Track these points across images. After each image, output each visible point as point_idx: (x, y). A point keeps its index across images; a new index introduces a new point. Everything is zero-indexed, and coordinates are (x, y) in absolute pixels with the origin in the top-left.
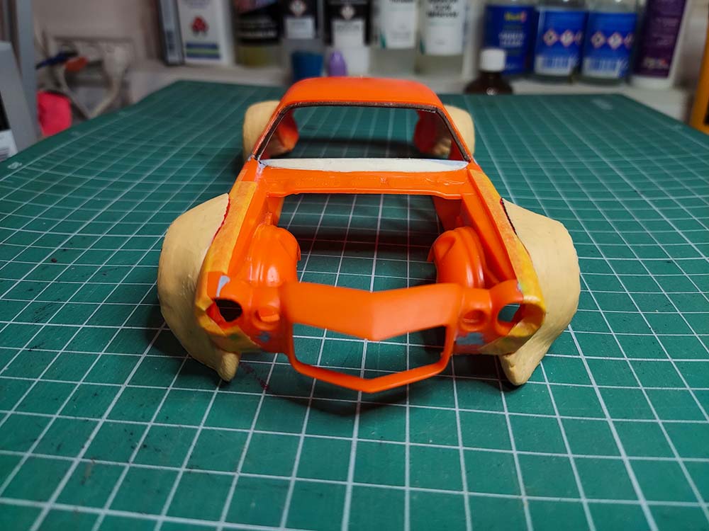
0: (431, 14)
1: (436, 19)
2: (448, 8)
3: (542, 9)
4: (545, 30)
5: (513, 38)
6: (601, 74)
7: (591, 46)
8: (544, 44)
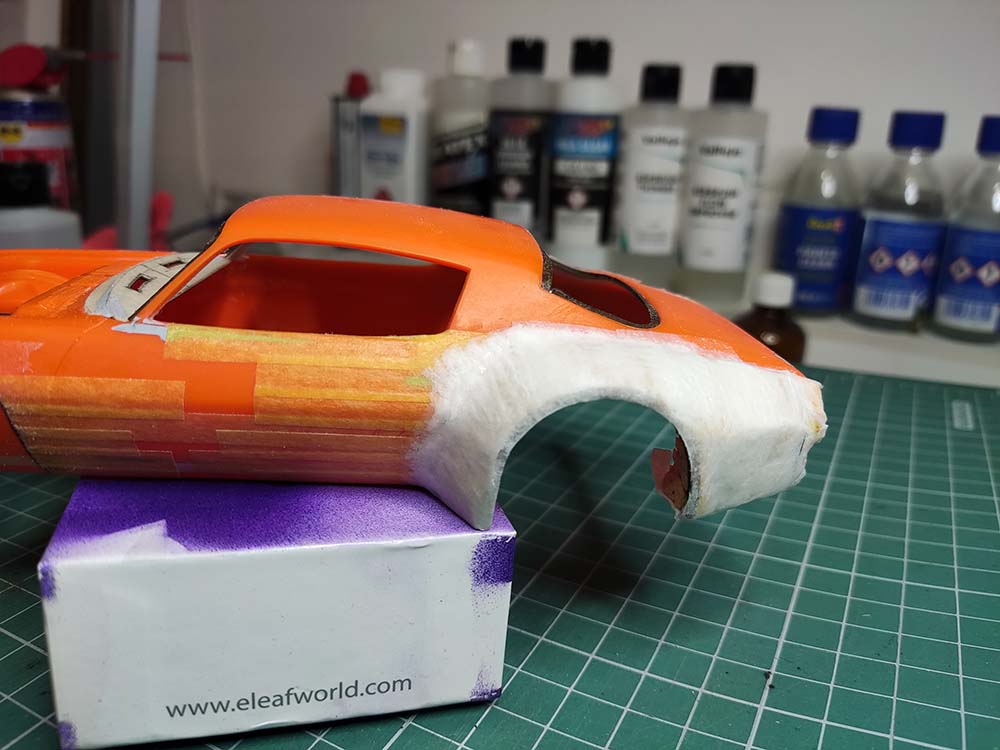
0: (696, 212)
1: (703, 220)
2: (722, 204)
3: (870, 215)
4: (873, 248)
5: (820, 258)
6: (965, 323)
7: (950, 278)
8: (870, 269)
